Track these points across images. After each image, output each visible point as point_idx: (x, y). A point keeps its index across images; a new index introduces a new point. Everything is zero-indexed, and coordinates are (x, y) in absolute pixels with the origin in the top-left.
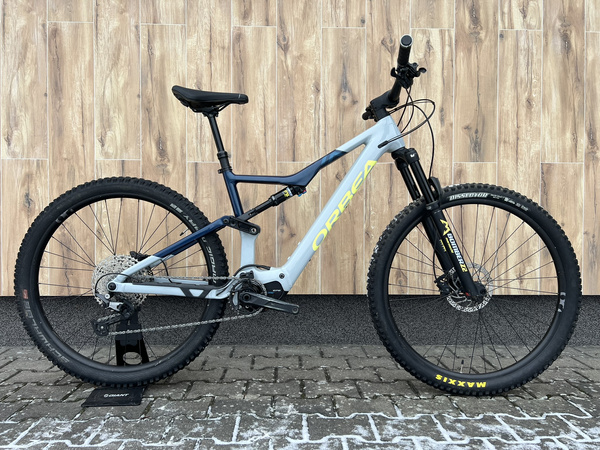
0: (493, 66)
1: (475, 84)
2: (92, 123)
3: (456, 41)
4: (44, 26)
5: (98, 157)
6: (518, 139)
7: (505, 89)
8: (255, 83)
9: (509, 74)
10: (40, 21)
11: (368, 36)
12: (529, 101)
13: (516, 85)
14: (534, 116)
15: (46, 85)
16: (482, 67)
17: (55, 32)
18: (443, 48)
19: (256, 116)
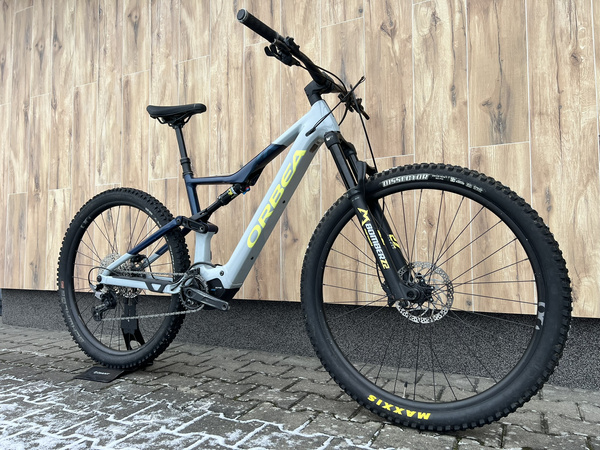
0: (519, 22)
1: (496, 49)
2: (147, 151)
3: (468, 5)
4: (121, 80)
5: (151, 178)
6: (560, 107)
7: (537, 47)
8: (263, 95)
9: (543, 27)
10: (119, 77)
11: (366, 24)
12: (575, 57)
13: (553, 40)
14: (584, 74)
15: (121, 125)
16: (504, 27)
17: (127, 83)
18: (452, 17)
19: (263, 126)
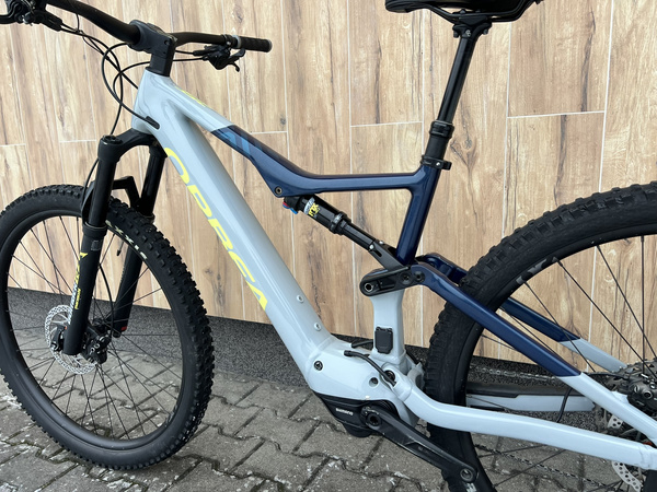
2: (51, 97)
19: (318, 50)
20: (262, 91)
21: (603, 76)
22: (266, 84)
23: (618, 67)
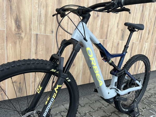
20: (46, 21)
21: (108, 34)
22: (48, 19)
23: (110, 34)
